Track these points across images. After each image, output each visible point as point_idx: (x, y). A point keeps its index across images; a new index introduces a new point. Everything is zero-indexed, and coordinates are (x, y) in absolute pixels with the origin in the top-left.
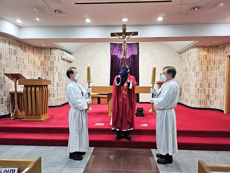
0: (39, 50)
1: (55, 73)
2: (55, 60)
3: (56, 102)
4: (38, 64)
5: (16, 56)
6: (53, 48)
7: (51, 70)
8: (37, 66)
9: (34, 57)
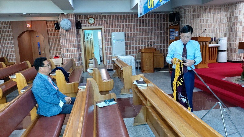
0: (226, 8)
1: (239, 28)
2: (240, 14)
3: (237, 57)
4: (225, 20)
5: (200, 19)
6: (238, 3)
7: (235, 26)
8: (223, 23)
9: (220, 15)
